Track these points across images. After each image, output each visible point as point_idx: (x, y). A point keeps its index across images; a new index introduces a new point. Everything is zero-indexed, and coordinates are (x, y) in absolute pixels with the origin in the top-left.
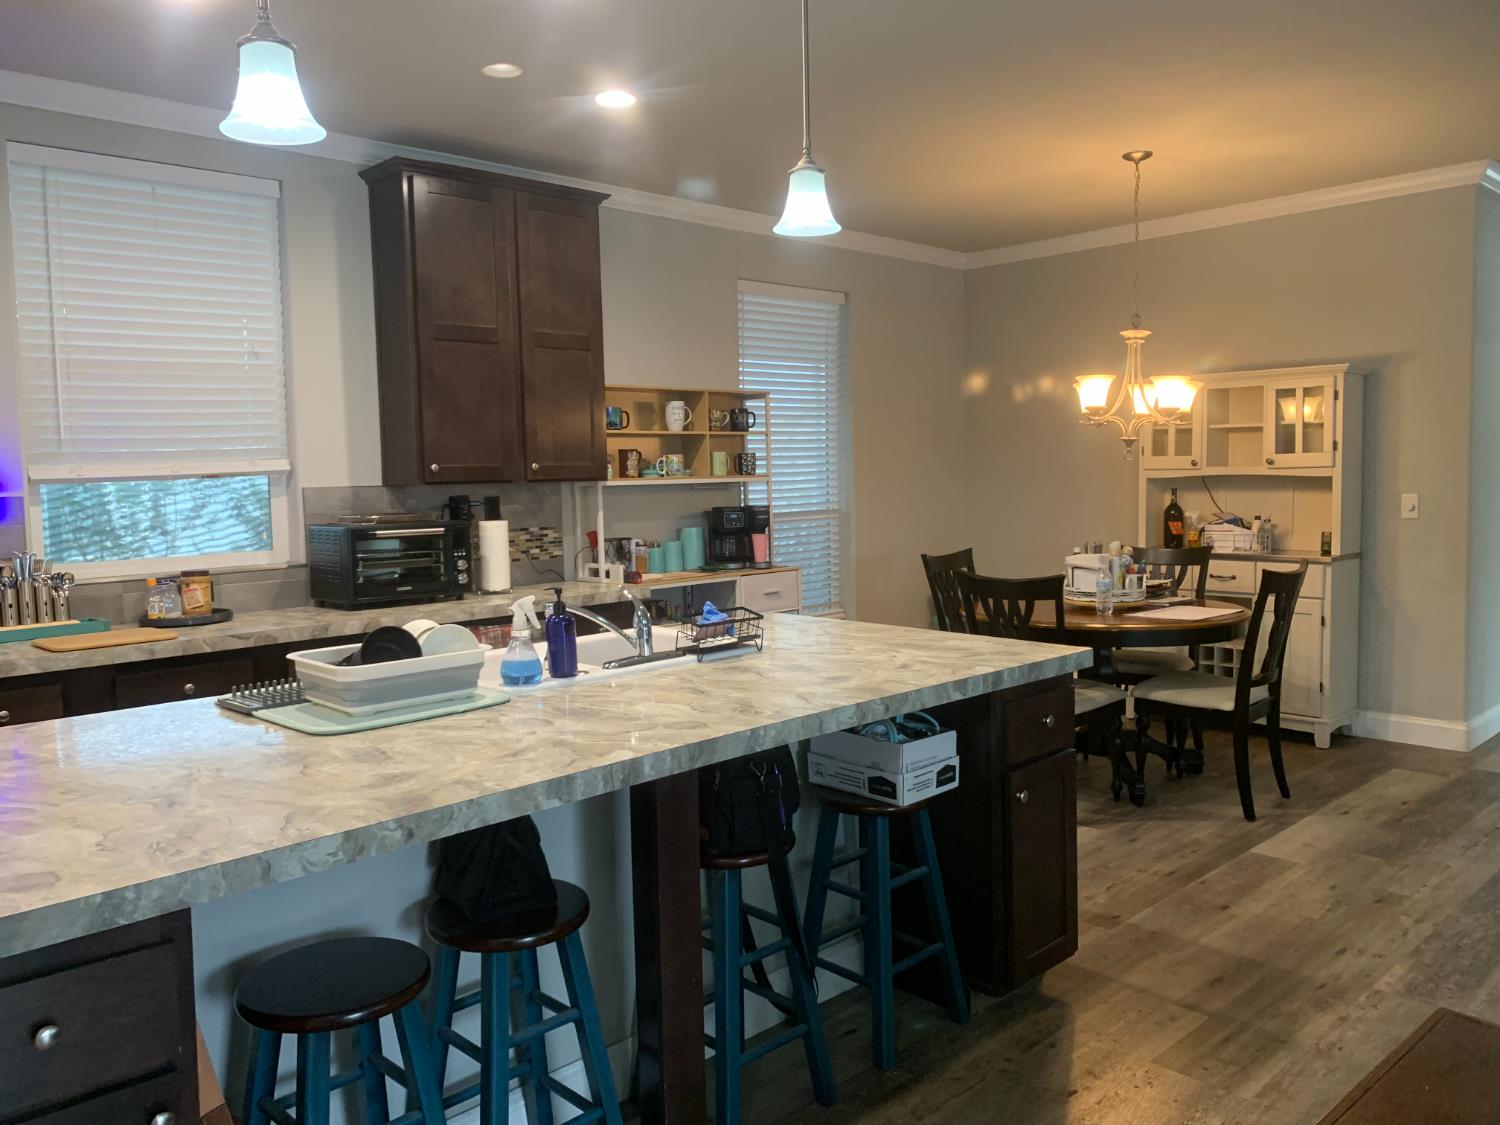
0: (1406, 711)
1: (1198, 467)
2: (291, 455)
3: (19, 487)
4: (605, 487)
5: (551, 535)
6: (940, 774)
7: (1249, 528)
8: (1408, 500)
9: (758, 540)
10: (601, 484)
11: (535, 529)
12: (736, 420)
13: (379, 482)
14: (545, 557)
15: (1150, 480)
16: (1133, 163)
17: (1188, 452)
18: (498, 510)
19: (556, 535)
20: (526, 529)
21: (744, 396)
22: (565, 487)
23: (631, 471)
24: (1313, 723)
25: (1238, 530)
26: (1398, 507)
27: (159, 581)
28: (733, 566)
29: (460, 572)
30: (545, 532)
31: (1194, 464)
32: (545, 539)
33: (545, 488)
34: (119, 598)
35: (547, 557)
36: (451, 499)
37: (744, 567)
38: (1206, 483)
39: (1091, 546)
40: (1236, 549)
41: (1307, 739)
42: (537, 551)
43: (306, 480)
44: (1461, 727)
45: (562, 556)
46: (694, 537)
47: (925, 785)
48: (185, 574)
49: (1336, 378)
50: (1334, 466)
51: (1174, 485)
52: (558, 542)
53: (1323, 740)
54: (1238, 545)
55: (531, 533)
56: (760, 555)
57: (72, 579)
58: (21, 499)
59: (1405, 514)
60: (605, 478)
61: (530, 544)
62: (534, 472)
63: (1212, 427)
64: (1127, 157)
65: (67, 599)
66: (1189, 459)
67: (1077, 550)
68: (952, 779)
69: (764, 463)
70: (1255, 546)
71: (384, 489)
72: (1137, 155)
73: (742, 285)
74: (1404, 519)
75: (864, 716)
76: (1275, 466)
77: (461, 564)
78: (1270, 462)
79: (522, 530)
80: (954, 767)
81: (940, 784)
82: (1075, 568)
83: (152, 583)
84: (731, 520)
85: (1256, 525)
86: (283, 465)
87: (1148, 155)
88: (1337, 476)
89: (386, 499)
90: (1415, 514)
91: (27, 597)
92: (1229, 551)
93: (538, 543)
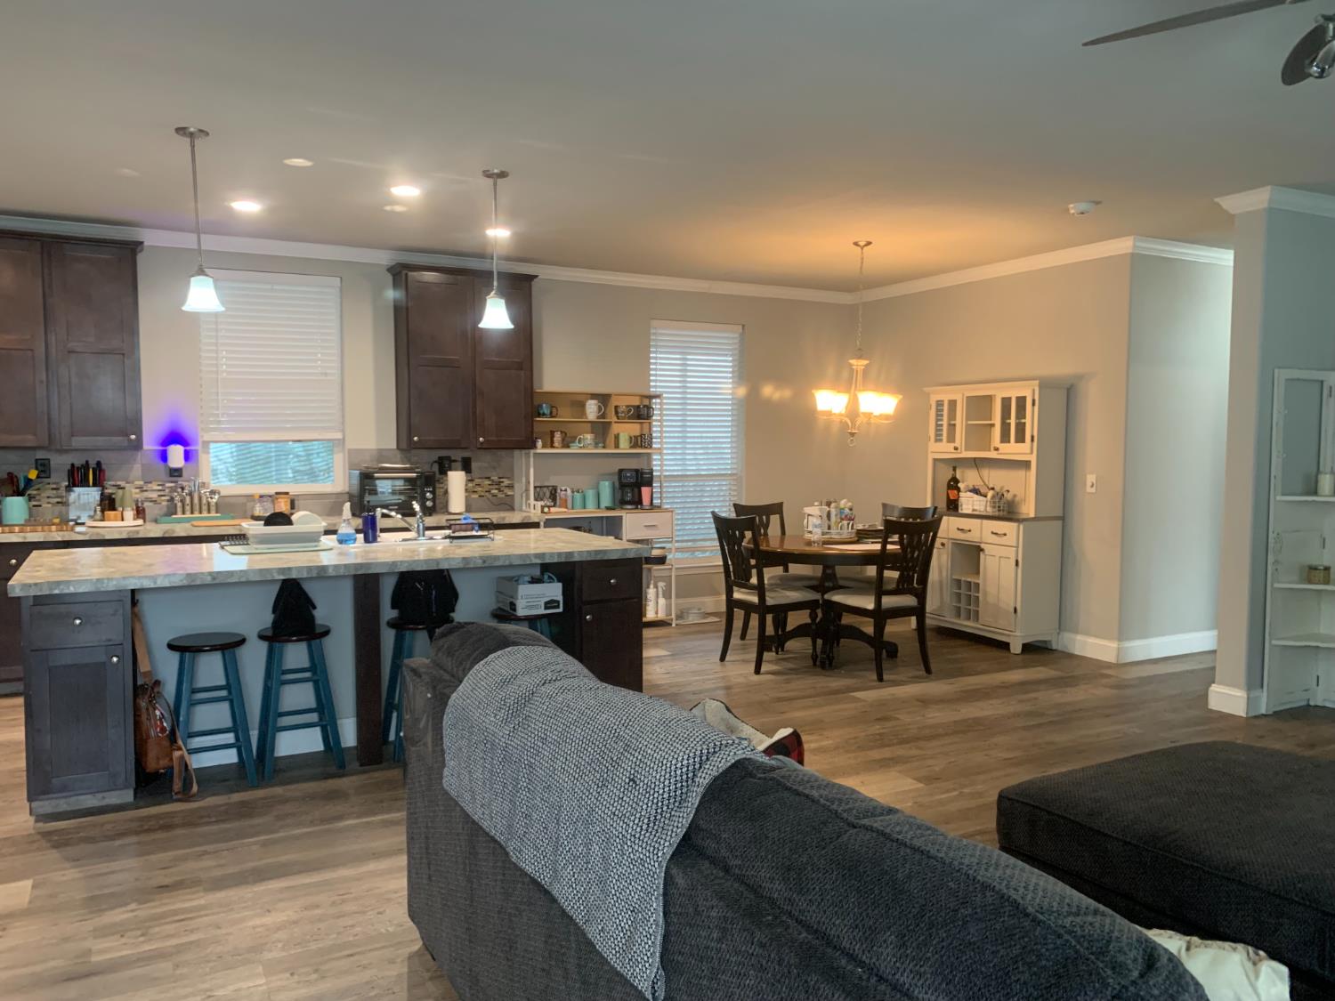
0: (1088, 634)
1: (959, 451)
2: (343, 431)
3: (196, 444)
4: (535, 454)
5: (506, 482)
6: (546, 603)
7: (986, 496)
8: (1091, 478)
9: (645, 491)
10: (532, 451)
11: (495, 478)
12: (641, 413)
13: (395, 447)
14: (501, 495)
15: (935, 460)
16: (859, 248)
17: (954, 441)
18: (470, 465)
19: (509, 482)
20: (489, 478)
21: (650, 397)
22: (517, 453)
23: (556, 444)
24: (1009, 636)
25: (976, 497)
26: (1085, 484)
27: (261, 497)
28: (629, 507)
29: (428, 500)
30: (502, 480)
31: (956, 449)
32: (502, 484)
33: (503, 453)
34: (245, 504)
35: (503, 496)
36: (439, 458)
37: (637, 508)
38: (977, 463)
39: (824, 501)
40: (974, 510)
41: (1005, 646)
42: (496, 491)
43: (352, 444)
44: (1114, 645)
45: (513, 496)
46: (606, 488)
47: (536, 607)
48: (277, 493)
49: (1034, 390)
50: (1032, 453)
51: (955, 464)
52: (511, 487)
53: (1016, 648)
54: (976, 508)
55: (493, 481)
56: (646, 501)
57: (219, 493)
58: (197, 451)
59: (1089, 490)
60: (534, 447)
61: (491, 487)
62: (482, 443)
63: (969, 422)
64: (856, 244)
65: (216, 503)
66: (952, 445)
67: (816, 504)
68: (558, 607)
69: (659, 440)
70: (989, 509)
71: (398, 452)
72: (862, 244)
73: (654, 323)
74: (1089, 493)
75: (468, 563)
76: (1000, 452)
77: (429, 495)
78: (997, 449)
79: (486, 478)
80: (558, 602)
81: (546, 608)
82: (809, 515)
83: (257, 497)
84: (627, 477)
85: (990, 494)
86: (339, 436)
87: (869, 243)
88: (1033, 459)
89: (399, 456)
90: (1093, 490)
91: (196, 500)
92: (969, 512)
93: (497, 487)
